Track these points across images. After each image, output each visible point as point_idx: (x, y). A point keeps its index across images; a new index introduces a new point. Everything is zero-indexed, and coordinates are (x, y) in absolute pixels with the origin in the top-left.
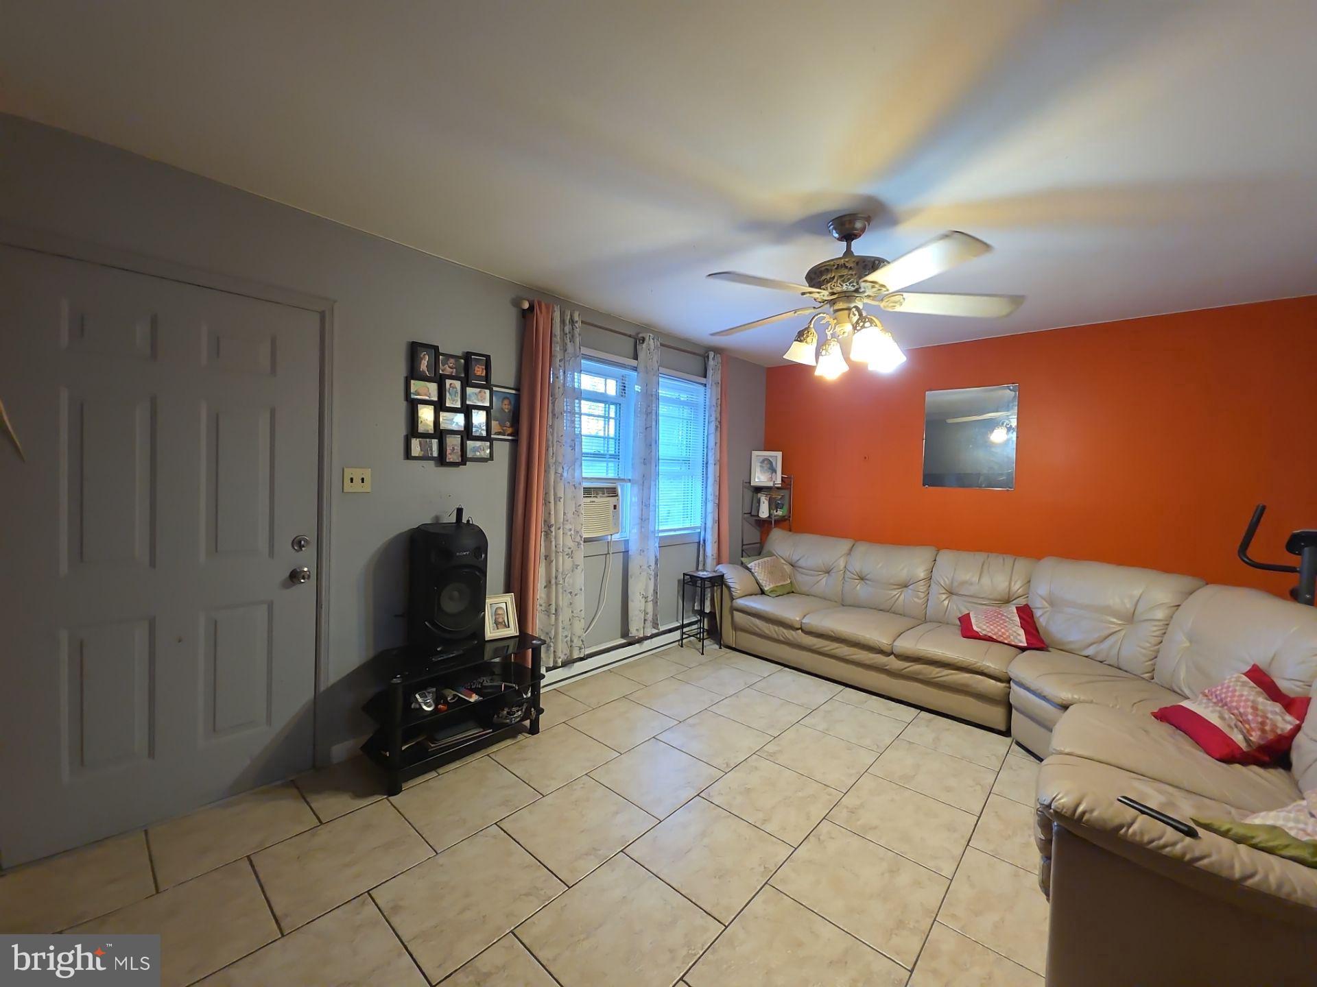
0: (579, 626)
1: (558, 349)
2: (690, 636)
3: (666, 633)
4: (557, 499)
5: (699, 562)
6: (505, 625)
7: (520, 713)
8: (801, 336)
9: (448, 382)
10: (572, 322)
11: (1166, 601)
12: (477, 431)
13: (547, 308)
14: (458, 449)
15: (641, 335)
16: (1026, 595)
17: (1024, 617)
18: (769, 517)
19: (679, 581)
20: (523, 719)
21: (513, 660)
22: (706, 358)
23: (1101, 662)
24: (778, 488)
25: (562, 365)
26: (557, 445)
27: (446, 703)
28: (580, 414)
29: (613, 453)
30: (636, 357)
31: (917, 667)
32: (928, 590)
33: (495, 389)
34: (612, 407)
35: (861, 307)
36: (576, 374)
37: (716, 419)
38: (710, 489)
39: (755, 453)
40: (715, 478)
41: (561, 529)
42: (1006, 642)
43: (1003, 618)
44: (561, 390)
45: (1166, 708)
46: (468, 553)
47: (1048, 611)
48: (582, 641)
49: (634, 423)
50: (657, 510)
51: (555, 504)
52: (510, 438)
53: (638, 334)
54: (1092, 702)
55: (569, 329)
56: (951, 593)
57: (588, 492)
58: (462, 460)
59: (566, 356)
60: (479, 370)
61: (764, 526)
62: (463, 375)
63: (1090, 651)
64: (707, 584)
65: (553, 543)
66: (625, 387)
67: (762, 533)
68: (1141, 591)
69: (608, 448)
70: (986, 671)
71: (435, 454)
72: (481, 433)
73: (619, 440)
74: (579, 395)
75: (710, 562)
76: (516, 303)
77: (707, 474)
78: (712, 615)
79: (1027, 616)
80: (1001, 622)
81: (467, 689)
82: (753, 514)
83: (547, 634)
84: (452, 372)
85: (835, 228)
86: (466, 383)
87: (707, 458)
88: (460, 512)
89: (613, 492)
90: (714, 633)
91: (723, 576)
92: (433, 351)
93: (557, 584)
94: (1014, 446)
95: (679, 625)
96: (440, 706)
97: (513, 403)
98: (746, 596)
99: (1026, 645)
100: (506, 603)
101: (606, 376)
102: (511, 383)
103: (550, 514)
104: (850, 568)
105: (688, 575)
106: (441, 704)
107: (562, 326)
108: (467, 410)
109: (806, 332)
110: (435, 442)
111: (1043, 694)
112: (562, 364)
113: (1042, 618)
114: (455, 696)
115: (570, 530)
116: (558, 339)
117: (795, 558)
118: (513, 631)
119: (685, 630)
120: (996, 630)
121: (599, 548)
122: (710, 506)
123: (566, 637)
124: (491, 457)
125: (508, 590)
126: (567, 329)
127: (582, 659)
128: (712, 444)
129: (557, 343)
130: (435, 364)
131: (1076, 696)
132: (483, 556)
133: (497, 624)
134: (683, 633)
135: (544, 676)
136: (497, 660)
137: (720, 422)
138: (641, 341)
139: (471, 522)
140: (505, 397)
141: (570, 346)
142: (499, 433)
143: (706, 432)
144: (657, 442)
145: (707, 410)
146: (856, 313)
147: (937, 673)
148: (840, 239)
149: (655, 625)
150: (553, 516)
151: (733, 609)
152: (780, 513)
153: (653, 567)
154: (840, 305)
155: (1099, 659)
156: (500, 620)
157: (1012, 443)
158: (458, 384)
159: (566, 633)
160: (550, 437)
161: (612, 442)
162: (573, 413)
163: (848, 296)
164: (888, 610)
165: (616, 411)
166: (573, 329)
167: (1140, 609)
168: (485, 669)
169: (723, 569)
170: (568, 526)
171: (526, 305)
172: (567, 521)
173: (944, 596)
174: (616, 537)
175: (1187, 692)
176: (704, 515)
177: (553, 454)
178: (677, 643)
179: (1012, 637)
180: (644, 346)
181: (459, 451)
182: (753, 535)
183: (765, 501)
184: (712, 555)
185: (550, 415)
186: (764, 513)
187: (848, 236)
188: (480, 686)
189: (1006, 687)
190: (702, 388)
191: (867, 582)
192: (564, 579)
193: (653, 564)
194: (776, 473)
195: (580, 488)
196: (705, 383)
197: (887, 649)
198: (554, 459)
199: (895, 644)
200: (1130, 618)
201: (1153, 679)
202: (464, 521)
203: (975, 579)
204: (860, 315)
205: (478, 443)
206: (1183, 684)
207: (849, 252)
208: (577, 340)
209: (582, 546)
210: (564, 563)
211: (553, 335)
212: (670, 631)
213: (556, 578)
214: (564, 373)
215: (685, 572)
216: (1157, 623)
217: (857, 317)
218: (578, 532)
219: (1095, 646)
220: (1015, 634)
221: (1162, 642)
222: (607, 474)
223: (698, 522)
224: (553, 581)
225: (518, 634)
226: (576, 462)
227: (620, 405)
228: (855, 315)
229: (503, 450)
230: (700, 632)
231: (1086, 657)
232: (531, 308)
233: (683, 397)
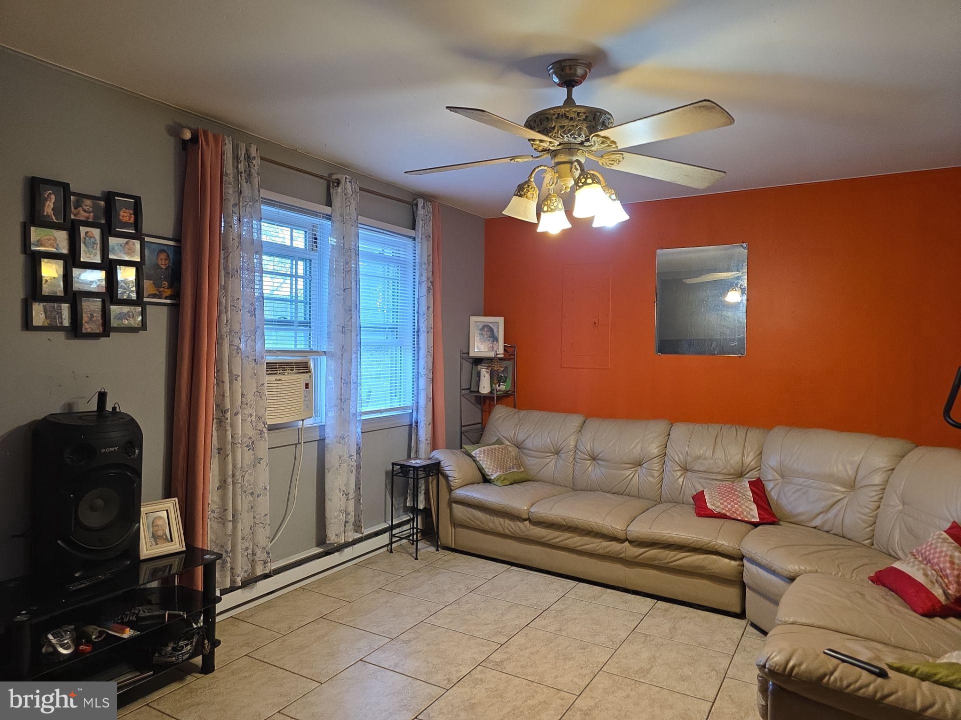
0: (262, 536)
1: (231, 191)
2: (403, 539)
3: (372, 537)
4: (233, 378)
5: (411, 450)
6: (167, 539)
7: (189, 647)
8: (521, 190)
9: (83, 230)
10: (248, 158)
11: (882, 465)
12: (123, 293)
13: (216, 138)
14: (98, 316)
15: (334, 177)
16: (759, 467)
17: (757, 491)
18: (491, 392)
19: (387, 473)
20: (193, 655)
21: (176, 584)
22: (414, 207)
23: (828, 532)
24: (500, 359)
25: (237, 212)
26: (232, 310)
27: (89, 641)
28: (262, 272)
29: (303, 319)
30: (329, 203)
31: (653, 552)
32: (663, 467)
33: (147, 239)
34: (301, 264)
35: (583, 161)
36: (254, 222)
37: (428, 278)
38: (422, 362)
39: (473, 319)
40: (428, 348)
41: (239, 414)
42: (739, 518)
43: (736, 493)
44: (236, 240)
45: (880, 571)
46: (116, 448)
47: (779, 482)
48: (268, 553)
49: (327, 285)
50: (359, 388)
51: (231, 383)
52: (168, 301)
53: (331, 175)
54: (817, 571)
55: (245, 166)
56: (685, 469)
57: (273, 368)
58: (104, 330)
59: (242, 200)
60: (125, 215)
61: (486, 403)
62: (103, 222)
63: (817, 522)
64: (421, 474)
65: (229, 433)
66: (316, 239)
67: (482, 411)
68: (861, 456)
69: (296, 314)
70: (720, 550)
71: (66, 323)
72: (129, 295)
73: (310, 304)
74: (261, 248)
75: (424, 447)
76: (174, 131)
77: (418, 344)
78: (427, 512)
79: (758, 489)
80: (734, 497)
81: (117, 623)
82: (472, 389)
83: (222, 546)
84: (88, 218)
85: (555, 73)
86: (108, 231)
87: (418, 326)
88: (102, 396)
89: (304, 367)
90: (430, 533)
91: (439, 463)
92: (62, 188)
93: (234, 483)
94: (745, 310)
95: (388, 525)
96: (81, 647)
97: (171, 256)
98: (466, 485)
99: (758, 520)
100: (167, 511)
101: (293, 225)
102: (169, 231)
103: (223, 396)
104: (581, 448)
105: (397, 465)
106: (82, 645)
107: (236, 163)
108: (110, 267)
109: (526, 186)
110: (65, 308)
111: (773, 569)
112: (236, 209)
113: (773, 490)
114: (101, 633)
115: (251, 415)
116: (231, 178)
117: (521, 437)
118: (178, 546)
119: (394, 532)
120: (729, 506)
121: (289, 437)
122: (423, 382)
123: (247, 549)
124: (144, 326)
125: (168, 494)
126: (242, 166)
127: (266, 576)
128: (423, 308)
129: (230, 183)
130: (64, 206)
131: (802, 568)
132: (137, 451)
133: (155, 537)
134: (392, 536)
135: (220, 599)
136: (154, 584)
137: (433, 283)
138: (336, 184)
139: (118, 410)
140: (162, 250)
141: (246, 187)
142: (154, 296)
143: (416, 293)
144: (357, 307)
145: (417, 268)
146: (578, 167)
147: (672, 557)
148: (560, 85)
149: (358, 527)
150: (228, 399)
151: (453, 501)
152: (503, 387)
153: (354, 458)
154: (561, 158)
155: (825, 529)
156: (160, 533)
157: (743, 306)
158: (96, 232)
159: (247, 544)
160: (223, 301)
161: (301, 306)
162: (251, 270)
163: (569, 148)
164: (621, 492)
165: (306, 268)
166: (249, 167)
167: (861, 474)
168: (141, 597)
169: (439, 455)
170: (248, 411)
171: (188, 135)
172: (246, 404)
173: (679, 473)
174: (308, 423)
175: (900, 554)
176: (415, 393)
177: (227, 321)
178: (385, 549)
179: (745, 513)
180: (339, 190)
181: (100, 318)
182: (473, 414)
183: (485, 373)
184: (426, 440)
185: (222, 272)
186: (485, 388)
187: (569, 82)
188: (134, 619)
189: (739, 565)
190: (410, 242)
191: (600, 462)
192: (243, 477)
193: (354, 452)
194: (497, 341)
195: (262, 364)
196: (414, 236)
197: (621, 535)
198: (229, 327)
199: (629, 529)
200: (852, 485)
201: (873, 545)
202: (109, 408)
203: (709, 453)
204: (582, 170)
205: (125, 309)
206: (897, 548)
207: (569, 101)
208: (256, 180)
209: (266, 435)
210: (243, 457)
211: (224, 174)
212: (377, 534)
213: (233, 476)
214: (240, 220)
215: (394, 461)
216: (876, 488)
217: (579, 172)
218: (260, 418)
219: (822, 515)
220: (748, 509)
221: (879, 507)
222: (296, 345)
223: (409, 402)
224: (230, 480)
225: (184, 549)
226: (257, 332)
227: (310, 261)
228: (577, 169)
229: (159, 317)
230: (413, 534)
231: (815, 528)
232: (195, 139)
233: (388, 252)
